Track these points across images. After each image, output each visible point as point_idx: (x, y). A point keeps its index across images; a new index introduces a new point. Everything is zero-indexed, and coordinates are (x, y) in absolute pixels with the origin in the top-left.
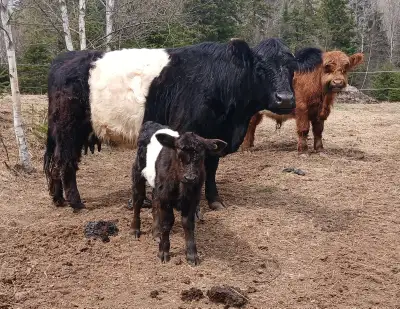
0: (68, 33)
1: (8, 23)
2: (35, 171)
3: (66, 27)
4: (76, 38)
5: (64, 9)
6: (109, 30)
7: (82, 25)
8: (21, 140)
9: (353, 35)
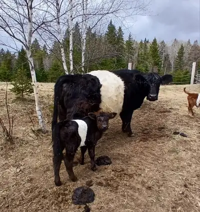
0: (65, 61)
1: (31, 57)
2: (47, 132)
3: (63, 59)
4: (68, 64)
5: (62, 50)
6: (83, 60)
7: (71, 57)
8: (40, 117)
9: (160, 61)
